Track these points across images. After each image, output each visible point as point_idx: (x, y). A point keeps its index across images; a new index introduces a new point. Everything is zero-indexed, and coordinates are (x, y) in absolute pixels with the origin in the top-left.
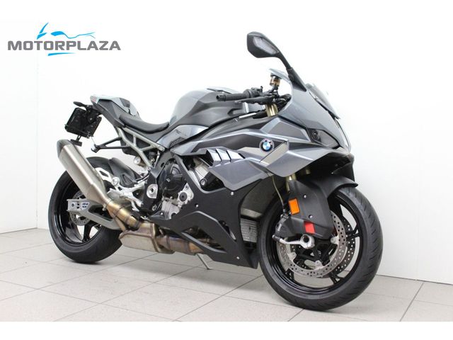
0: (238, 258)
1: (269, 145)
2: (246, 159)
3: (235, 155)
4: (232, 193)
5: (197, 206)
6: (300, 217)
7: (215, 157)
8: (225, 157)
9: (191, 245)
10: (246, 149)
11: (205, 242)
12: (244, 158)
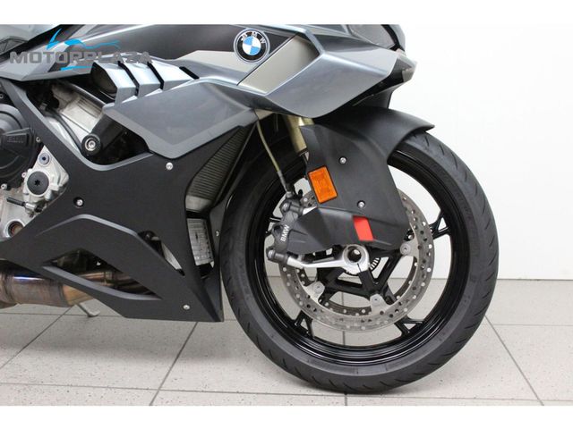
0: (186, 307)
1: (257, 44)
2: (203, 79)
3: (170, 72)
4: (170, 166)
5: (80, 202)
6: (338, 207)
7: (119, 78)
8: (144, 77)
9: (68, 289)
10: (198, 56)
11: (101, 280)
12: (195, 77)
